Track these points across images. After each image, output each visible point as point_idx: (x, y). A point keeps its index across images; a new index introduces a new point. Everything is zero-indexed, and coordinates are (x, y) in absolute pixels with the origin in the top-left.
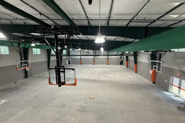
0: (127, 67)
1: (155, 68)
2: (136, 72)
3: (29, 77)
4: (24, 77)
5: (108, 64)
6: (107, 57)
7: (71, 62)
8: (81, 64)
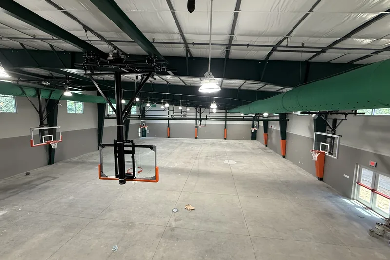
0: (266, 146)
1: (324, 148)
2: (284, 157)
3: (58, 162)
4: (46, 162)
5: (225, 139)
6: (224, 123)
7: (148, 132)
8: (169, 137)
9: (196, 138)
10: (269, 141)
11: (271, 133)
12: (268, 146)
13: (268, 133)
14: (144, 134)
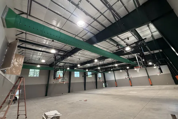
4: (68, 92)
5: (151, 85)
6: (147, 75)
7: (107, 85)
8: (117, 87)
9: (132, 86)
14: (106, 86)
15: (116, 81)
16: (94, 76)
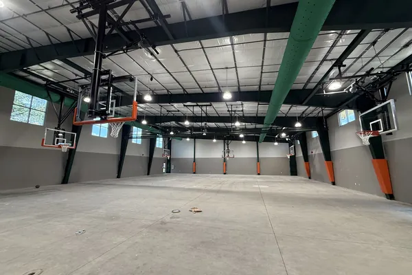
0: (310, 178)
1: (376, 127)
2: (334, 183)
3: (70, 183)
4: (61, 180)
5: (259, 174)
6: (256, 156)
7: (172, 168)
8: (194, 173)
9: (225, 174)
10: (312, 171)
11: (313, 160)
12: (312, 177)
13: (310, 161)
14: (168, 171)
15: (196, 161)
16: (147, 141)
